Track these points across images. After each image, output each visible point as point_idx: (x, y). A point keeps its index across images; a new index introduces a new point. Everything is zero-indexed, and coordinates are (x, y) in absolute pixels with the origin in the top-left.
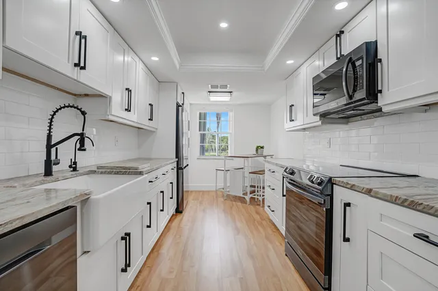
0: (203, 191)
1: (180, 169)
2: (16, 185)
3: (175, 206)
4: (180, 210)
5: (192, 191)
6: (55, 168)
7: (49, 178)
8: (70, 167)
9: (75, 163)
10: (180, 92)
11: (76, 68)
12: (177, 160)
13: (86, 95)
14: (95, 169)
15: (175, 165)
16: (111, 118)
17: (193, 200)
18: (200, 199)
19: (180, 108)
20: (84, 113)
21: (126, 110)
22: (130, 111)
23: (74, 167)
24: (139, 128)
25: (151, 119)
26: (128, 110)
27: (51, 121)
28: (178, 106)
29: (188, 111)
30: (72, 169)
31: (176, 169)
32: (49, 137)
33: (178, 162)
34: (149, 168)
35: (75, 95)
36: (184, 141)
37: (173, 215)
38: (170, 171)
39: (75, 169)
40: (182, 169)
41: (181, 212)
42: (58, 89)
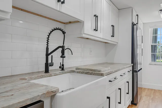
0: (154, 90)
1: (134, 72)
2: (27, 78)
3: (131, 99)
4: (135, 102)
5: (145, 89)
6: (50, 68)
7: (47, 74)
8: (60, 67)
9: (63, 65)
10: (134, 14)
11: (59, 3)
12: (132, 65)
13: (70, 22)
14: (74, 69)
15: (131, 68)
16: (84, 36)
17: (146, 96)
18: (152, 96)
19: (135, 26)
20: (64, 33)
21: (94, 30)
22: (97, 30)
23: (62, 68)
24: (106, 43)
25: (113, 36)
26: (96, 30)
27: (48, 39)
28: (133, 25)
29: (142, 29)
30: (61, 69)
31: (131, 72)
32: (47, 49)
33: (133, 66)
34: (109, 71)
35: (64, 23)
36: (138, 51)
37: (129, 106)
38: (127, 73)
39: (63, 69)
40: (137, 72)
41: (136, 104)
42: (54, 20)
